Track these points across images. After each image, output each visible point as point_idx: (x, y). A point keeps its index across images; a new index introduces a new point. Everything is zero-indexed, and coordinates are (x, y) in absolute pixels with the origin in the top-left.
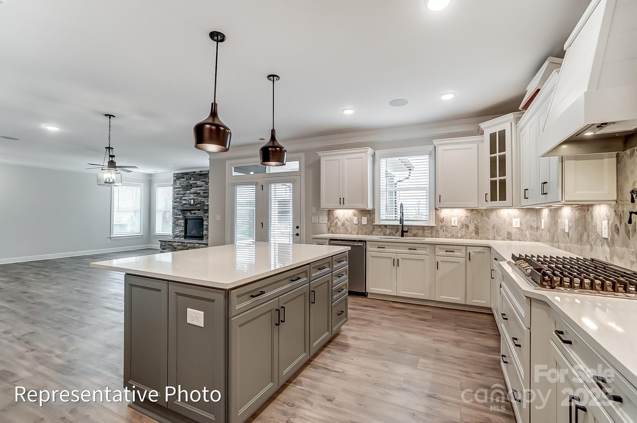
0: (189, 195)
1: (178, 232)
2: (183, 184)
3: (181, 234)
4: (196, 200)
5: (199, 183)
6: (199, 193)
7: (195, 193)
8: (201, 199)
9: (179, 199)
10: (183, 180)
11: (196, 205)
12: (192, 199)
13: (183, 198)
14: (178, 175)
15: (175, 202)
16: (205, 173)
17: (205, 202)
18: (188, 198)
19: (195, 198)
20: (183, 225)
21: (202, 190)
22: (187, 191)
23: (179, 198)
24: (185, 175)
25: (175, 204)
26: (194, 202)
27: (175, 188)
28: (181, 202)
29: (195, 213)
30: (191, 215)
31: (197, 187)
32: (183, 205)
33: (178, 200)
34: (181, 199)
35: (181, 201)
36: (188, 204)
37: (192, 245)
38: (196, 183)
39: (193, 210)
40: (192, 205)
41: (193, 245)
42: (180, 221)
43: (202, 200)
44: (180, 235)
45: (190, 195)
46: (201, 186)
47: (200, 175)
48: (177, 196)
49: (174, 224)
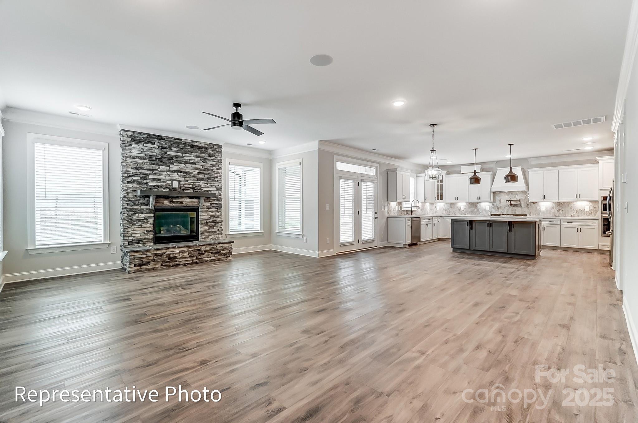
0: (166, 173)
1: (139, 235)
2: (151, 154)
3: (146, 237)
4: (184, 183)
5: (188, 157)
6: (191, 173)
7: (181, 172)
8: (195, 181)
9: (141, 178)
10: (152, 146)
11: (183, 190)
12: (175, 180)
13: (150, 177)
14: (135, 135)
15: (129, 183)
16: (203, 145)
17: (202, 186)
18: (164, 178)
19: (182, 179)
20: (151, 221)
21: (196, 169)
22: (163, 166)
23: (142, 176)
24: (157, 139)
25: (131, 185)
26: (179, 184)
27: (128, 157)
28: (147, 184)
29: (181, 203)
30: (171, 205)
31: (185, 163)
32: (151, 188)
33: (139, 178)
34: (144, 178)
35: (148, 181)
36: (167, 188)
37: (211, 247)
38: (183, 157)
39: (177, 197)
40: (175, 189)
41: (214, 246)
42: (143, 215)
43: (196, 184)
44: (145, 239)
45: (169, 173)
46: (195, 164)
47: (193, 146)
48: (135, 171)
49: (126, 222)
